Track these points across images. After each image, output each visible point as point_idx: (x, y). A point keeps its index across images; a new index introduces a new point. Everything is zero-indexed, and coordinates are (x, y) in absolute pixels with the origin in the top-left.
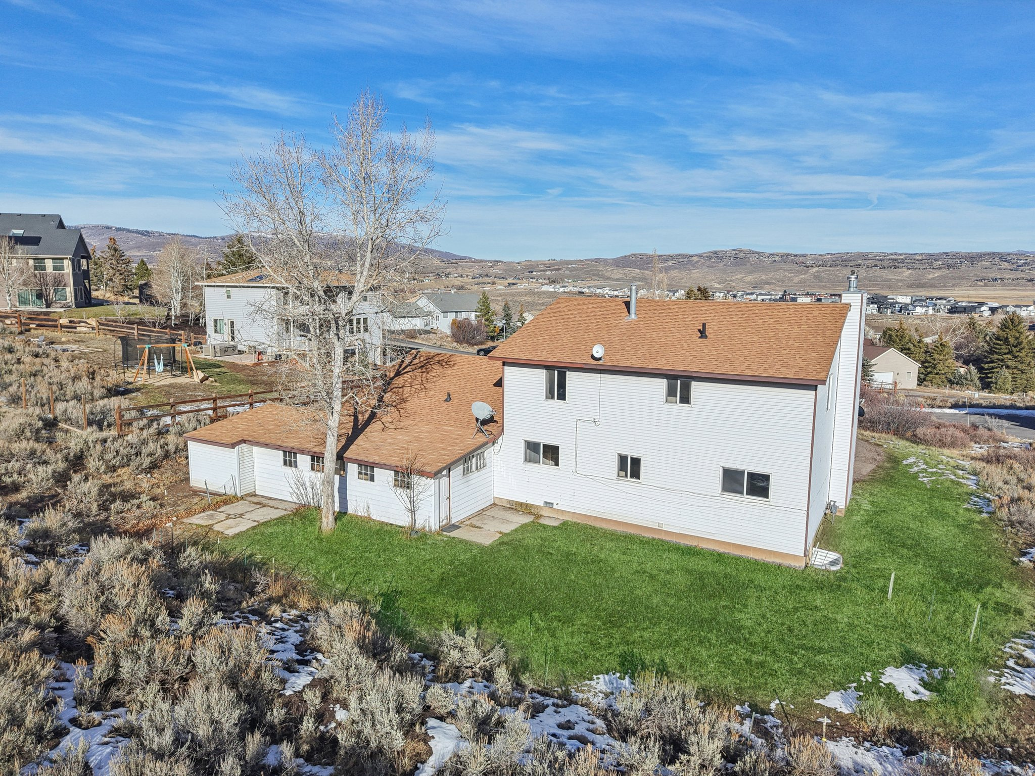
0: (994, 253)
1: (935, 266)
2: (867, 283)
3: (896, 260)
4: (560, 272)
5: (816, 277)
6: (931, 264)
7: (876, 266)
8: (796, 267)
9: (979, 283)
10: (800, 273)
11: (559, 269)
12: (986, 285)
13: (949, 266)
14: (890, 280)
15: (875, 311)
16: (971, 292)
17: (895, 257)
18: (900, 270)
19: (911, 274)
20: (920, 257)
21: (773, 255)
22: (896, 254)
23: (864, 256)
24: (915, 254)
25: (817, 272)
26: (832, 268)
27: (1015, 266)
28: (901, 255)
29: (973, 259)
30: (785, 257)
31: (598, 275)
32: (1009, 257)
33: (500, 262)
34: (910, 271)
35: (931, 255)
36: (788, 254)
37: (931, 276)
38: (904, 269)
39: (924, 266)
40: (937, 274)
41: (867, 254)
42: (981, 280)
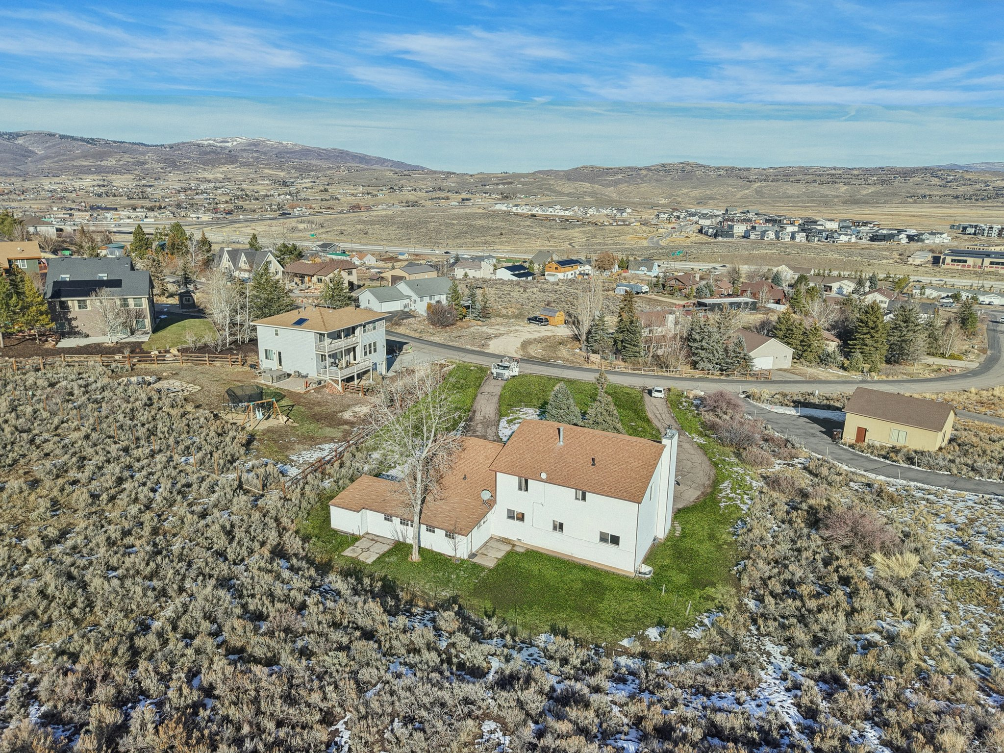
0: (926, 169)
1: (870, 182)
2: (806, 198)
3: (834, 175)
4: (513, 186)
5: (758, 192)
6: (866, 180)
7: (815, 181)
8: (740, 182)
9: (909, 199)
10: (742, 188)
11: (511, 183)
12: (915, 202)
13: (883, 182)
14: (827, 196)
15: (804, 239)
16: (900, 210)
17: (833, 172)
18: (837, 186)
19: (847, 190)
20: (856, 173)
21: (718, 168)
22: (835, 168)
23: (805, 171)
24: (853, 169)
25: (759, 187)
26: (774, 184)
27: (944, 182)
28: (840, 169)
29: (906, 173)
30: (731, 171)
31: (549, 190)
32: (939, 173)
33: (454, 173)
34: (846, 187)
35: (868, 170)
36: (733, 168)
37: (865, 192)
38: (841, 185)
39: (860, 182)
40: (872, 189)
41: (808, 169)
42: (911, 197)
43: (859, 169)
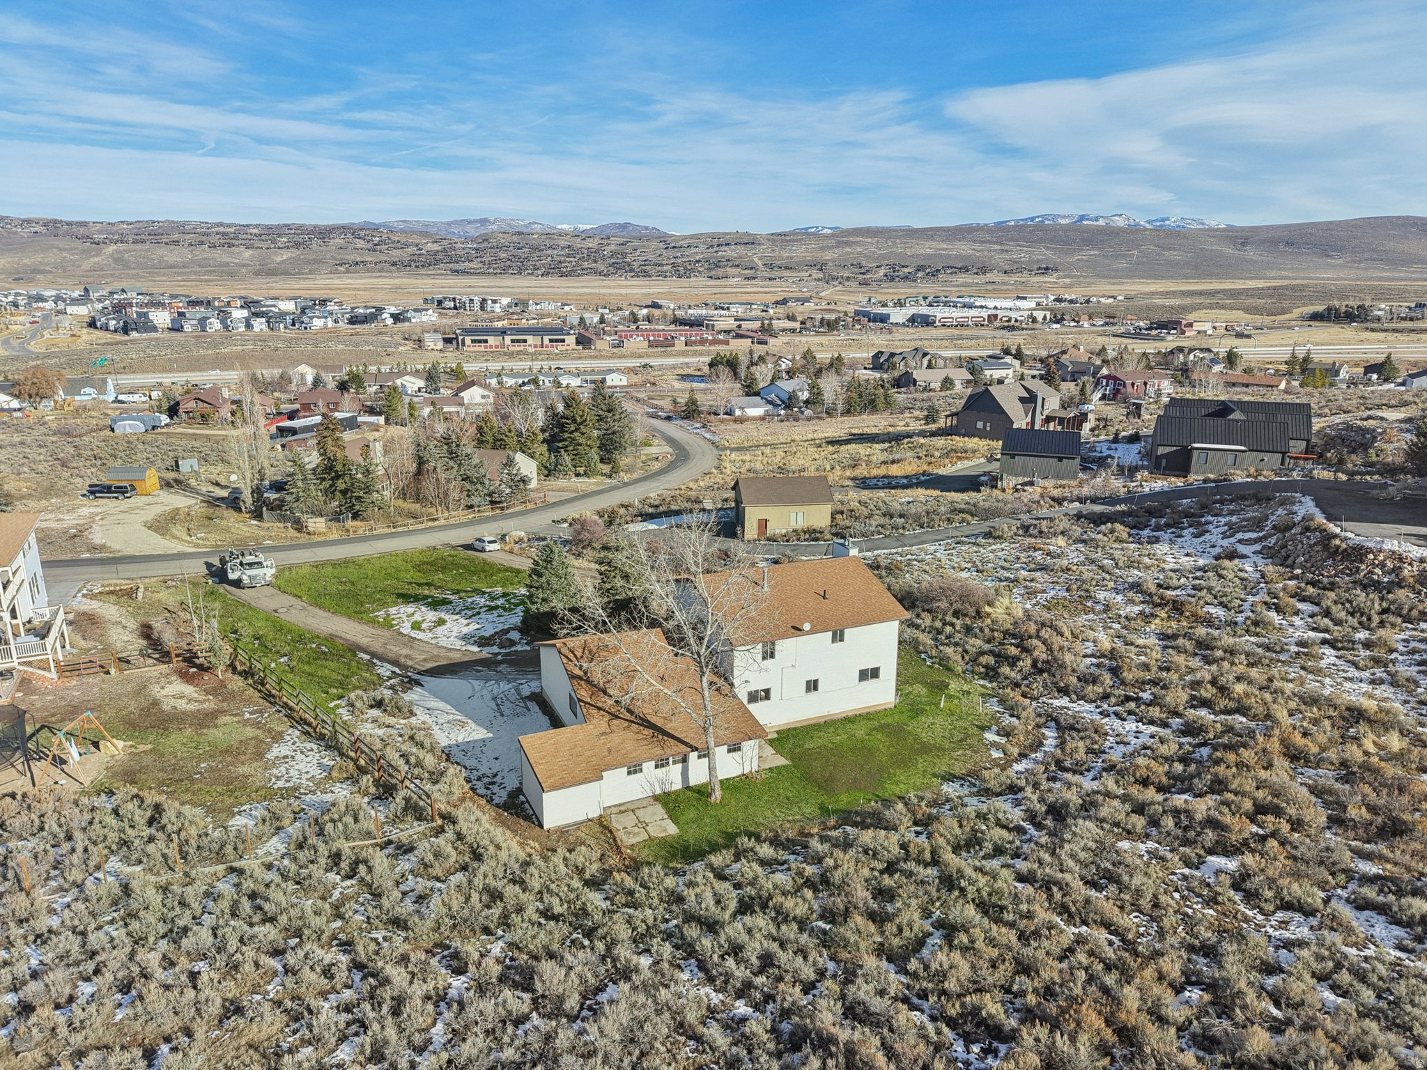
0: (344, 227)
1: (280, 244)
2: (198, 269)
3: (224, 234)
5: (118, 260)
6: (274, 241)
7: (202, 243)
8: (78, 244)
9: (339, 268)
10: (87, 254)
12: (348, 271)
13: (298, 245)
14: (227, 264)
16: (336, 282)
17: (221, 229)
18: (237, 250)
19: (253, 256)
20: (255, 231)
21: (29, 221)
22: (222, 225)
23: (180, 227)
24: (248, 226)
25: (117, 252)
26: (139, 246)
27: (370, 245)
28: (229, 226)
29: (324, 233)
30: (53, 226)
32: (362, 233)
34: (250, 252)
35: (268, 228)
36: (56, 222)
37: (279, 259)
38: (242, 248)
39: (265, 245)
40: (286, 255)
41: (183, 224)
42: (341, 265)
43: (257, 226)
